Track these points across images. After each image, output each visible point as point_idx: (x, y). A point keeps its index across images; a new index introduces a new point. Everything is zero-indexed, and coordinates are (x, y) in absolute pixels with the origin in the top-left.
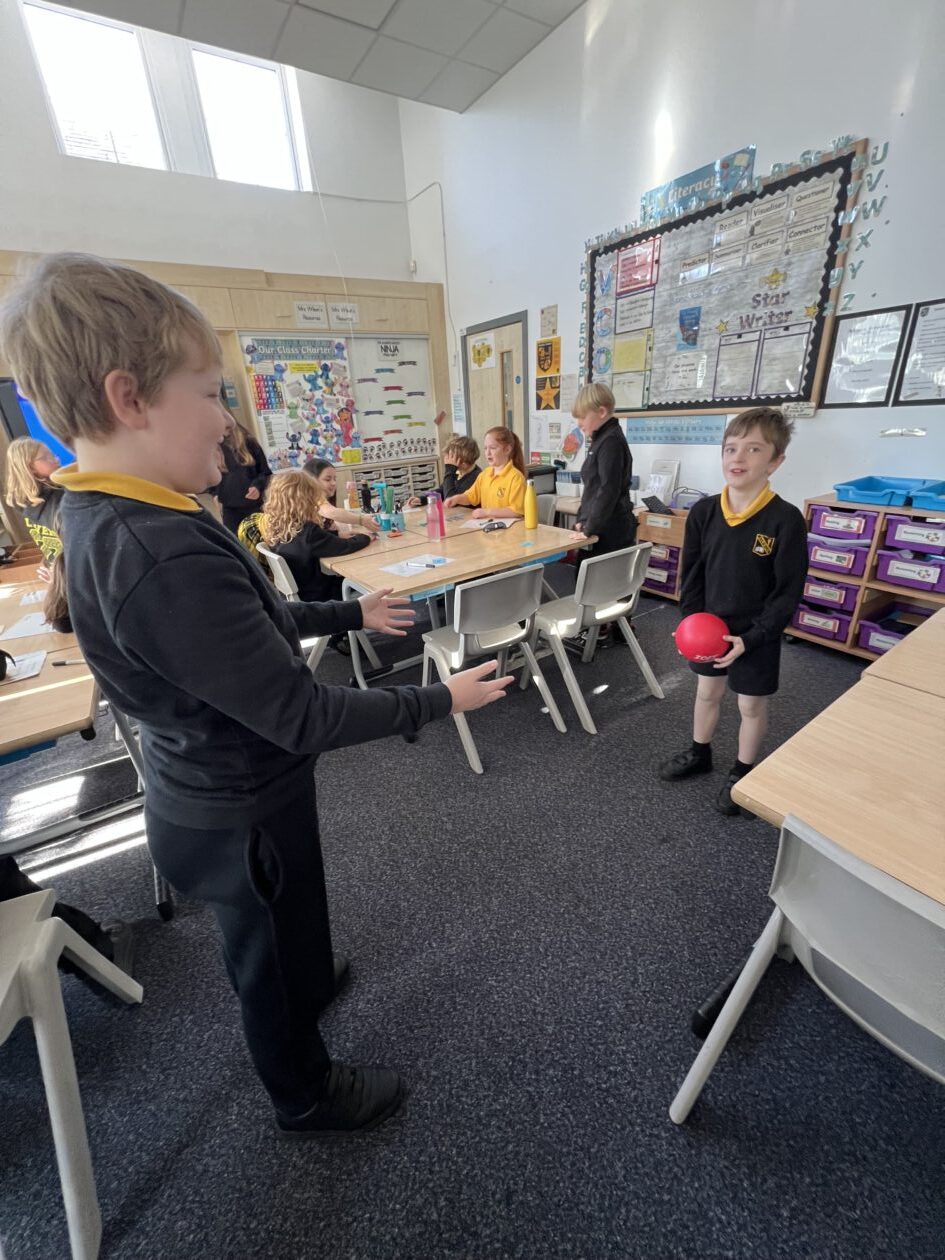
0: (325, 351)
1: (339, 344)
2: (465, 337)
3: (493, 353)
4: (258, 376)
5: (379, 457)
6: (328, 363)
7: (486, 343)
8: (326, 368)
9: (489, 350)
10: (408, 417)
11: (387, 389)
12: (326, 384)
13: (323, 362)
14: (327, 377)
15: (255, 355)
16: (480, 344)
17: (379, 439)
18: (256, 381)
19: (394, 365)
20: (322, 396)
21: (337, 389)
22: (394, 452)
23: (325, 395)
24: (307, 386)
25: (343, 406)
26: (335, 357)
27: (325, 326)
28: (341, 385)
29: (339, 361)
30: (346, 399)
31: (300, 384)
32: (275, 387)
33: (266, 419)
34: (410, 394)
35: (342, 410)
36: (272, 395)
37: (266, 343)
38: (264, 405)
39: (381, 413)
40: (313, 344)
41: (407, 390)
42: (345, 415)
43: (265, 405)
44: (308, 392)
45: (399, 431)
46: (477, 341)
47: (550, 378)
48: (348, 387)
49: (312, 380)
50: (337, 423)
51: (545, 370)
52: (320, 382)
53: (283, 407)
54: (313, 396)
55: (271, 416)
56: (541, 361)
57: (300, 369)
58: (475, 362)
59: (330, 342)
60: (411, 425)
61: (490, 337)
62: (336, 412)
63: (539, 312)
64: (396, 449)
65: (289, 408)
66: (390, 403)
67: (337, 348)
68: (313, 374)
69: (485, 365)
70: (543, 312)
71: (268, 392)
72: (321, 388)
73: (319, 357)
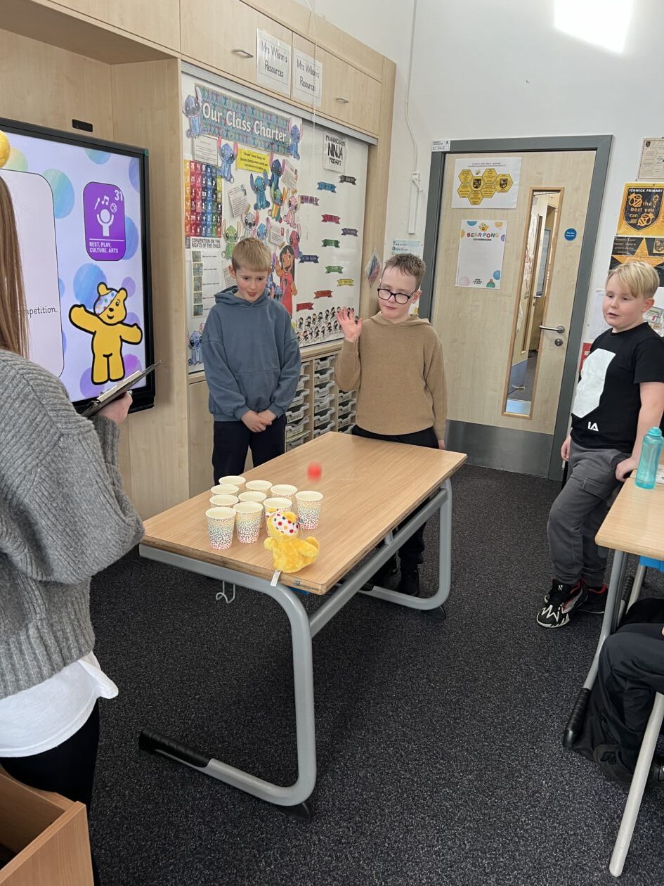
0: (281, 136)
1: (295, 128)
2: (445, 153)
3: (514, 189)
4: (196, 162)
5: (306, 337)
6: (280, 158)
7: (500, 171)
8: (277, 169)
9: (504, 183)
10: (339, 270)
11: (327, 218)
12: (275, 198)
13: (276, 157)
14: (277, 187)
15: (197, 119)
16: (483, 170)
17: (309, 306)
18: (192, 174)
19: (335, 180)
20: (268, 219)
21: (285, 209)
22: (320, 329)
23: (270, 217)
24: (252, 198)
25: (287, 244)
26: (290, 150)
27: (286, 92)
28: (290, 205)
29: (291, 159)
30: (291, 230)
31: (245, 194)
32: (215, 191)
33: (196, 257)
34: (346, 232)
35: (284, 251)
36: (210, 208)
37: (216, 100)
38: (197, 225)
39: (315, 259)
40: (270, 120)
41: (343, 224)
42: (288, 260)
43: (197, 227)
44: (252, 210)
45: (328, 294)
46: (475, 165)
47: (650, 241)
48: (296, 208)
49: (259, 190)
50: (277, 272)
51: (639, 228)
52: (268, 193)
53: (218, 234)
54: (257, 218)
55: (204, 251)
56: (630, 214)
57: (249, 163)
58: (462, 194)
59: (288, 121)
60: (340, 283)
61: (509, 164)
62: (278, 252)
63: (641, 143)
64: (323, 324)
65: (227, 237)
66: (326, 243)
67: (292, 134)
68: (262, 176)
69: (485, 203)
70: (648, 144)
71: (204, 200)
72: (268, 204)
73: (273, 145)
